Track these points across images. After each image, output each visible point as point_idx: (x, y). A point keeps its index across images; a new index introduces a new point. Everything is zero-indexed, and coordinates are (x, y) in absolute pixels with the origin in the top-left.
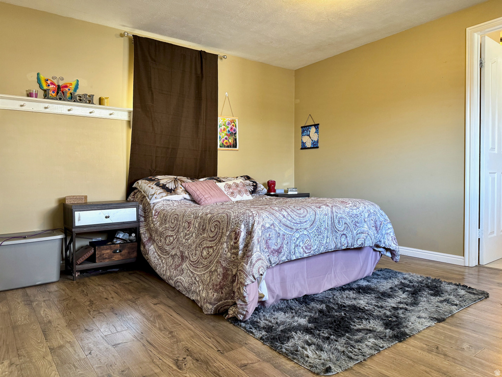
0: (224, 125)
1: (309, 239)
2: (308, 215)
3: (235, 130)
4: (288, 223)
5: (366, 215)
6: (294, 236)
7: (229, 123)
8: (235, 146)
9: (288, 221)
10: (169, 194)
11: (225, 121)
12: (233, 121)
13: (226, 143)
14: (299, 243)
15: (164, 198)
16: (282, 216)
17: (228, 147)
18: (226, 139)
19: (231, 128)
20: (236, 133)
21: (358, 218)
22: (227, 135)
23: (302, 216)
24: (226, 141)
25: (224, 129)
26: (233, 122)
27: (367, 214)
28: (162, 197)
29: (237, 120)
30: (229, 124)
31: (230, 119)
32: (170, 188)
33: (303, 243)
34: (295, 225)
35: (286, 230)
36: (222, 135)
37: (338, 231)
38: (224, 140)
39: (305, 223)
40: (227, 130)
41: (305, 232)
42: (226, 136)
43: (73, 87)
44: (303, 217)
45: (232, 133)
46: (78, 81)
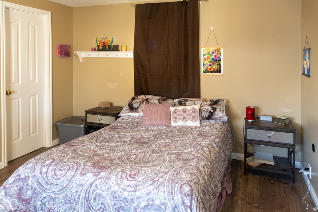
0: (208, 54)
1: (53, 203)
2: (62, 179)
3: (219, 58)
4: (41, 180)
5: (143, 204)
6: (41, 194)
7: (213, 52)
8: (219, 71)
9: (42, 179)
11: (209, 50)
12: (218, 50)
13: (210, 69)
14: (46, 202)
17: (212, 72)
18: (210, 65)
19: (216, 56)
20: (220, 60)
21: (126, 204)
22: (211, 62)
23: (56, 177)
24: (210, 67)
25: (208, 58)
26: (218, 51)
29: (222, 49)
30: (213, 53)
31: (214, 49)
32: (134, 107)
33: (48, 204)
34: (46, 184)
35: (38, 185)
36: (204, 63)
37: (93, 208)
38: (208, 67)
39: (56, 186)
40: (211, 58)
41: (53, 195)
42: (210, 63)
43: (110, 42)
44: (56, 179)
45: (217, 60)
46: (113, 38)
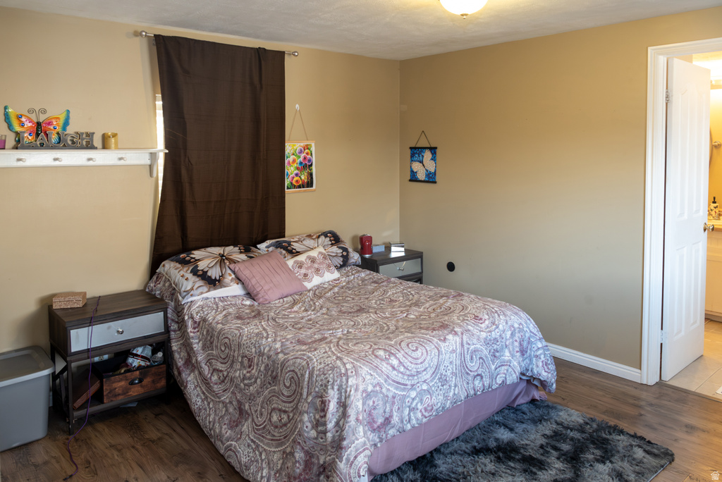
0: (293, 154)
1: (429, 396)
2: (428, 358)
3: (310, 160)
4: (399, 378)
6: (408, 396)
7: (301, 150)
8: (310, 184)
9: (400, 375)
10: (211, 289)
11: (295, 148)
12: (307, 147)
13: (297, 181)
14: (417, 405)
15: (205, 295)
16: (390, 368)
17: (299, 187)
18: (297, 175)
19: (305, 158)
20: (311, 165)
21: (498, 344)
22: (298, 168)
23: (419, 361)
24: (296, 178)
25: (294, 161)
26: (308, 149)
27: (510, 332)
28: (202, 293)
29: (313, 145)
30: (301, 152)
31: (302, 144)
32: (213, 278)
33: (422, 403)
34: (410, 378)
35: (397, 388)
36: (291, 170)
37: (471, 371)
38: (293, 178)
39: (425, 373)
40: (298, 161)
41: (425, 387)
42: (296, 171)
43: (61, 122)
44: (421, 363)
45: (306, 166)
46: (68, 111)
